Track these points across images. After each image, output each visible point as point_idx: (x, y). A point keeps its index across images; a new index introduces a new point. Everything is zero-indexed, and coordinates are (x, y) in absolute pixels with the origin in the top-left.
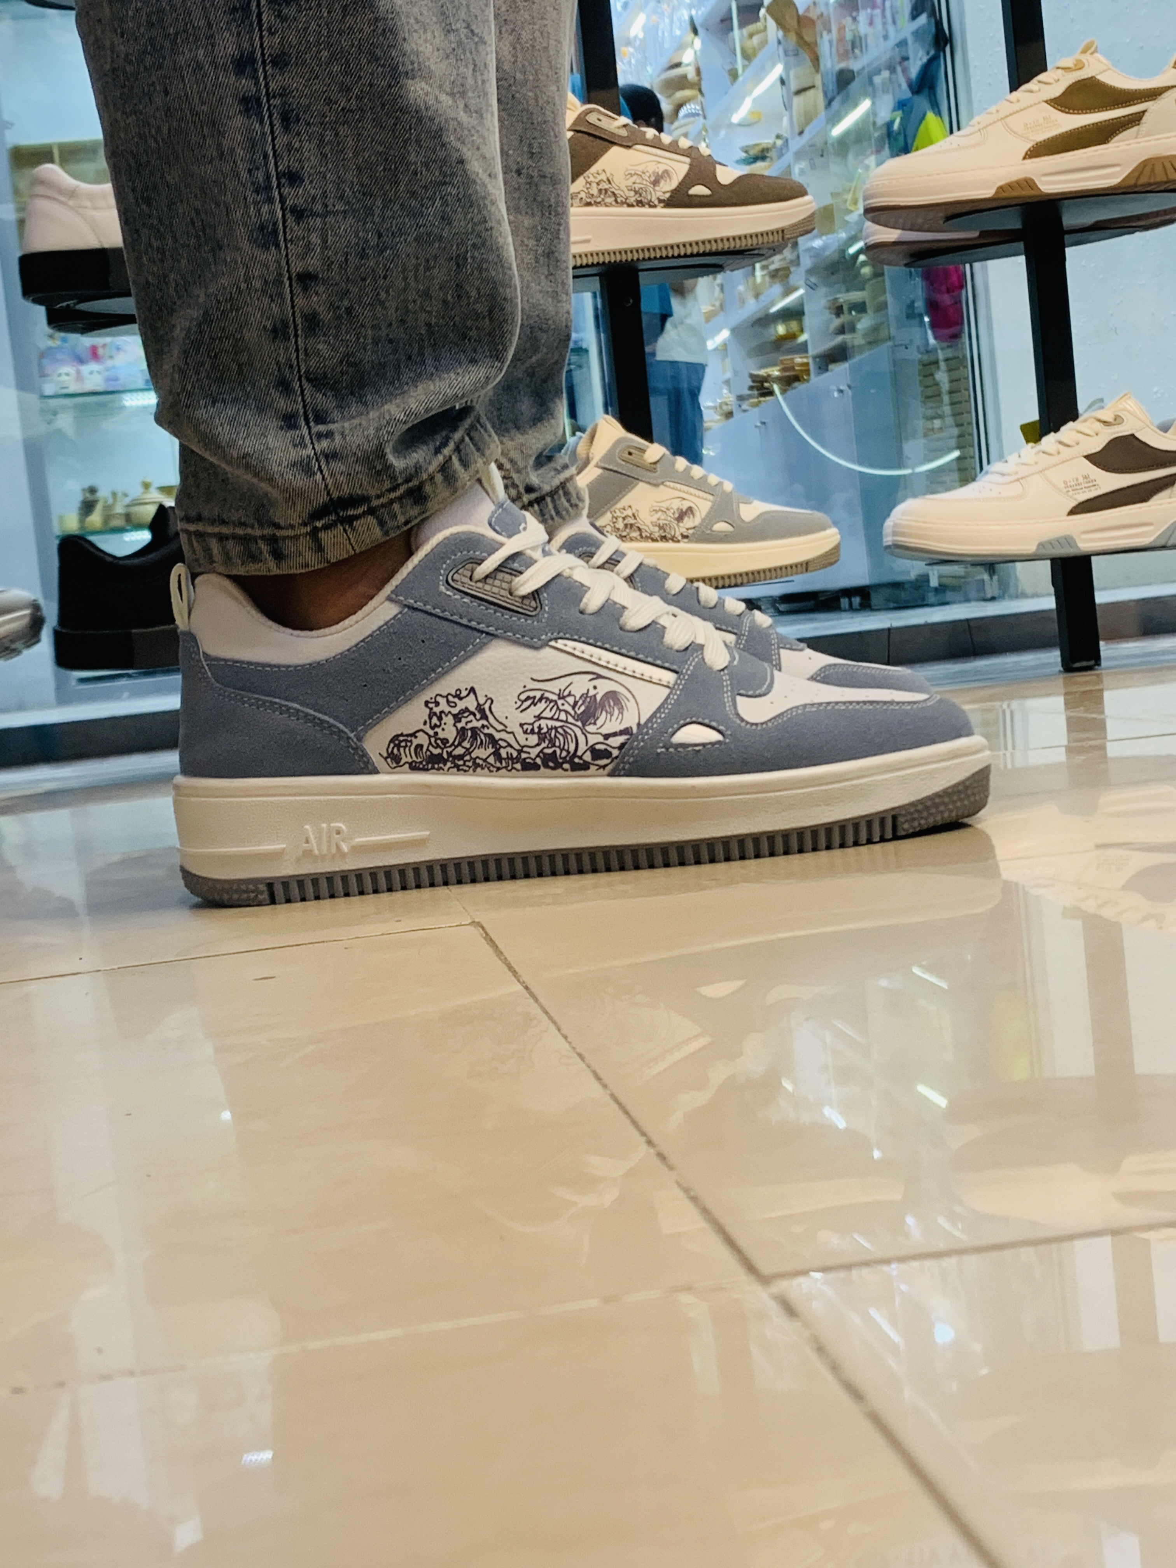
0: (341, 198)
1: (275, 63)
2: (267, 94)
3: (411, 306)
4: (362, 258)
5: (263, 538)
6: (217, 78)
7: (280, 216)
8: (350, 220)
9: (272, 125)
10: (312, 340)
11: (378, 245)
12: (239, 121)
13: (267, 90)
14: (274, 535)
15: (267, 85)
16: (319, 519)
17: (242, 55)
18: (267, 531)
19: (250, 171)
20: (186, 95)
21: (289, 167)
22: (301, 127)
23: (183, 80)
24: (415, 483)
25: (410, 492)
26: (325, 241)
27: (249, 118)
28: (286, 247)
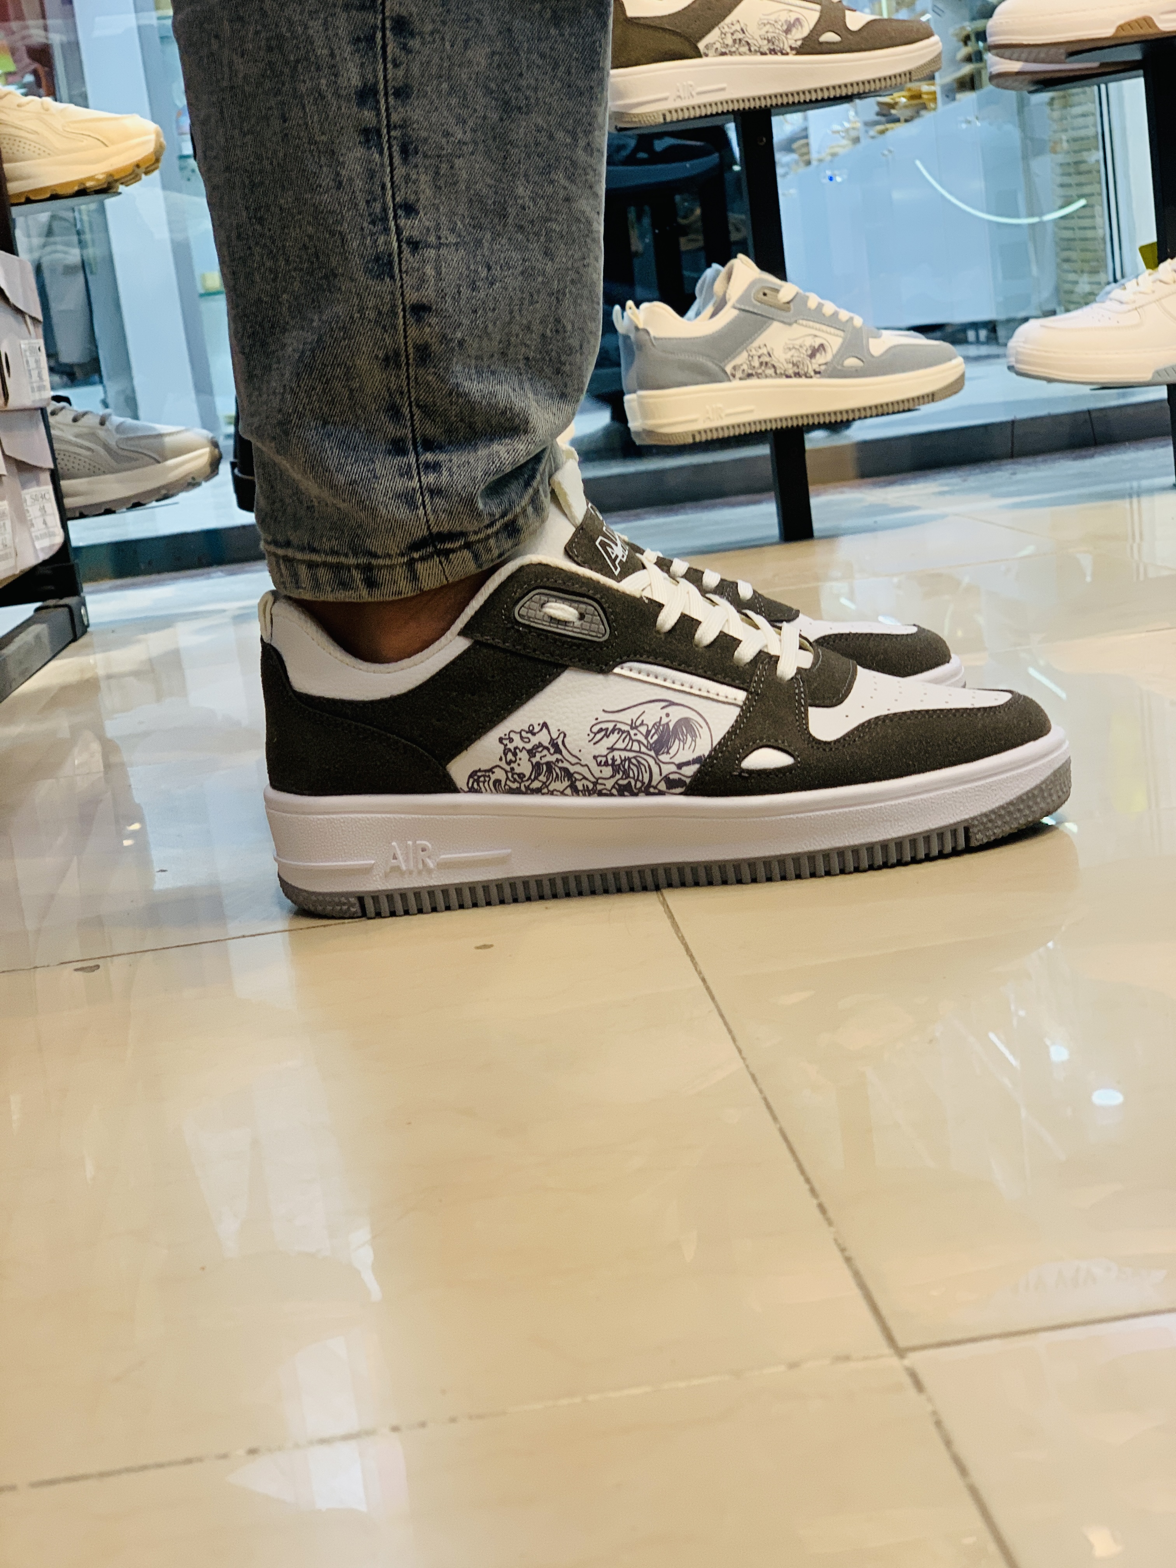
0: (453, 230)
1: (398, 93)
2: (388, 126)
3: (513, 339)
4: (473, 290)
5: (357, 567)
6: (340, 108)
7: (396, 248)
8: (462, 252)
9: (391, 157)
10: (421, 371)
11: (487, 278)
12: (359, 152)
13: (388, 121)
14: (370, 563)
15: (388, 116)
16: (417, 550)
17: (365, 85)
18: (362, 560)
19: (368, 202)
20: (306, 124)
21: (406, 198)
22: (419, 159)
23: (304, 108)
24: (509, 517)
25: (506, 526)
26: (439, 273)
27: (369, 148)
28: (401, 277)
